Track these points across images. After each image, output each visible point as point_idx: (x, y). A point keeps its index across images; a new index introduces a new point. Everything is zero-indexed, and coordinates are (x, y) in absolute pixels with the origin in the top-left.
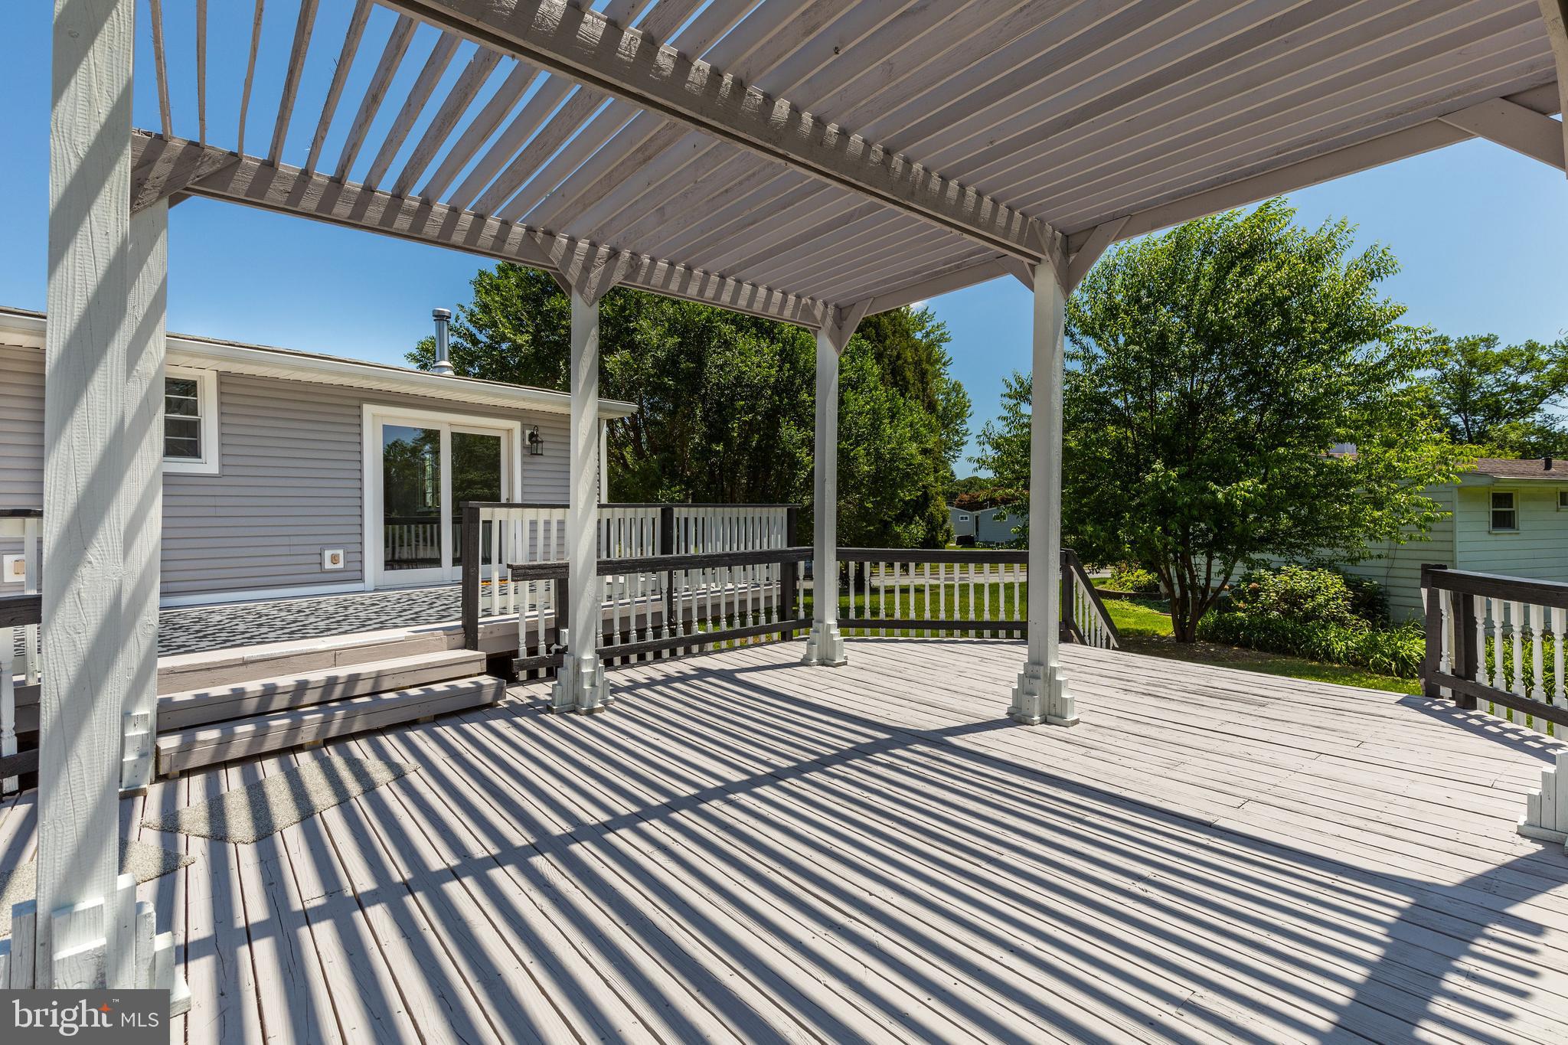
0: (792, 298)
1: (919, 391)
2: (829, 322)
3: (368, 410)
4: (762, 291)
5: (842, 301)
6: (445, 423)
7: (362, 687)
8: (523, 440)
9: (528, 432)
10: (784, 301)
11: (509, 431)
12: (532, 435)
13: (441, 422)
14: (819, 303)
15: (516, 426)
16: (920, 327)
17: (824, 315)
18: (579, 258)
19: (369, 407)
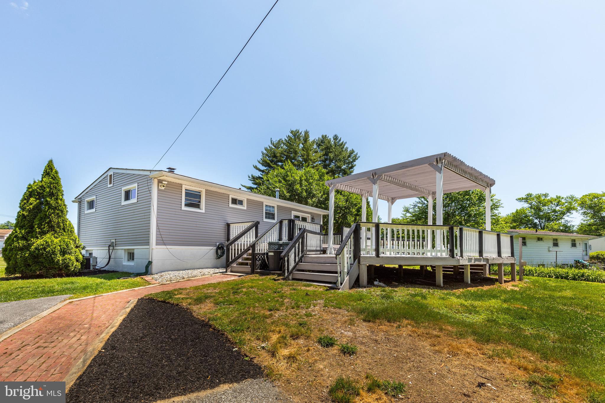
0: (386, 197)
3: (293, 212)
5: (393, 197)
6: (301, 215)
8: (311, 219)
14: (390, 198)
17: (390, 200)
18: (365, 193)
19: (292, 211)
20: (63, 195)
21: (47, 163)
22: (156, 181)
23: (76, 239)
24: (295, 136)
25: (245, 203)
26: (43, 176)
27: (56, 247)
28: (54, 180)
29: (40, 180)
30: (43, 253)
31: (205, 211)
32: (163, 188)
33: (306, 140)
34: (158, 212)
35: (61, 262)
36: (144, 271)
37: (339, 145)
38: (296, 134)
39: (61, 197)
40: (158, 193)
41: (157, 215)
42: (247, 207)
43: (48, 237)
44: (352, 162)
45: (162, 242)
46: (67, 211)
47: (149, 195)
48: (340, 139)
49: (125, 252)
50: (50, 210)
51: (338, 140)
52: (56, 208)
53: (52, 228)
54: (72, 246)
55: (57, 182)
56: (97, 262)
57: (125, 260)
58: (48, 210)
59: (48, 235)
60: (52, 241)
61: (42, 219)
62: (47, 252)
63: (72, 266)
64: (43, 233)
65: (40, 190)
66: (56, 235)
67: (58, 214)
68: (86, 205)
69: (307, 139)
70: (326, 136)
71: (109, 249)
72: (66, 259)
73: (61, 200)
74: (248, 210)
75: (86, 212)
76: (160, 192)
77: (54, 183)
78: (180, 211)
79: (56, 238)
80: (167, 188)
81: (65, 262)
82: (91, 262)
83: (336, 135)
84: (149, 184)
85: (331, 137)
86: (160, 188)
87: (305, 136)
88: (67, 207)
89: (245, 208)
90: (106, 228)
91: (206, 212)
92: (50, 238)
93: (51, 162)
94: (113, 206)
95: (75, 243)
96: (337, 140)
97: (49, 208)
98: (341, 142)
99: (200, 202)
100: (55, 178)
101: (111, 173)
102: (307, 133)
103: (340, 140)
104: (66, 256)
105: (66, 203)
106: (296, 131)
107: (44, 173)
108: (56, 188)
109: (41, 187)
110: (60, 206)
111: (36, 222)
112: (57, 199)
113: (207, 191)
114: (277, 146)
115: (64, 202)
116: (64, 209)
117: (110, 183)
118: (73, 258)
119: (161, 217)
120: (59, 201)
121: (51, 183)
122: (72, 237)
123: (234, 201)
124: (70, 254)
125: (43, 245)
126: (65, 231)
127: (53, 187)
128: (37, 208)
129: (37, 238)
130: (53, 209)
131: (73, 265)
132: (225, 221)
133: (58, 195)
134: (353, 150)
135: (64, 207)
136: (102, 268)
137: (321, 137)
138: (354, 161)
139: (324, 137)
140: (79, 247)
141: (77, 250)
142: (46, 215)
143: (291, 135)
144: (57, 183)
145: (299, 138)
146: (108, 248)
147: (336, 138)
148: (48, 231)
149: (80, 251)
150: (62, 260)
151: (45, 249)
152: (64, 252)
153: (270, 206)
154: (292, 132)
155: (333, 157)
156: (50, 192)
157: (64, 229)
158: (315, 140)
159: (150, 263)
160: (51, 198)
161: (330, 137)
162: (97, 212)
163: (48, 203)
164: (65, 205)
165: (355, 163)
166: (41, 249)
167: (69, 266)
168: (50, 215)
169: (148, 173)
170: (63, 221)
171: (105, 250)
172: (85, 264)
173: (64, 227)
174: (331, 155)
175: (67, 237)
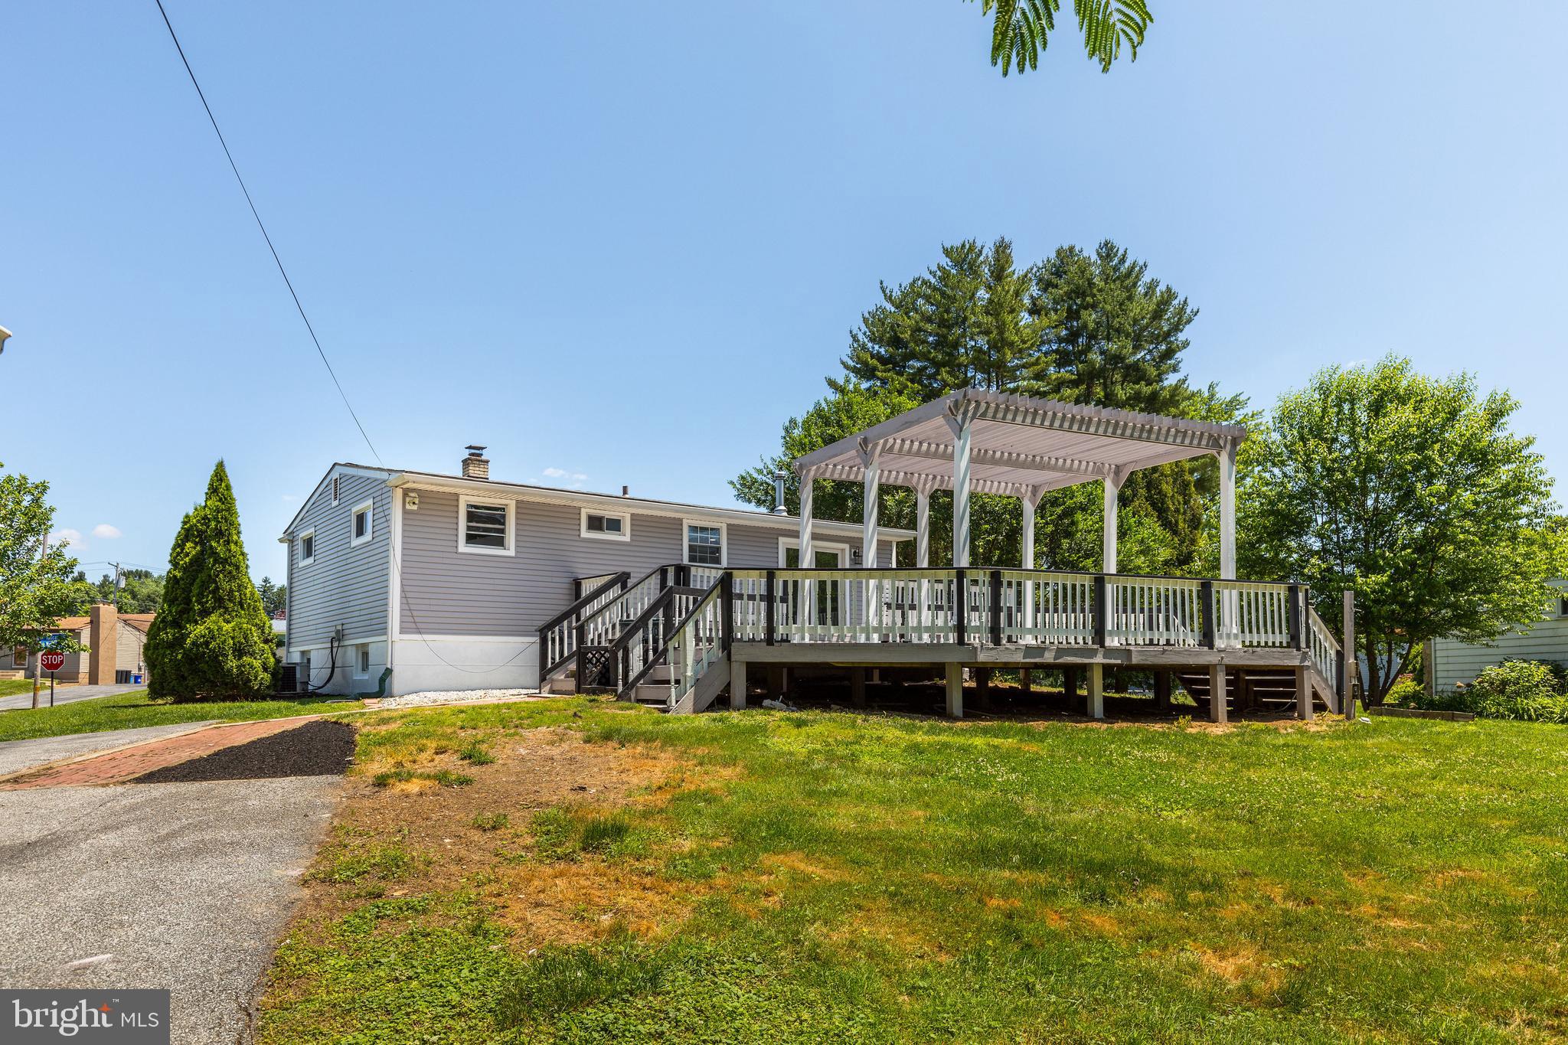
0: (1010, 485)
1: (1179, 503)
2: (1029, 494)
3: (782, 540)
4: (996, 484)
5: (1036, 484)
8: (850, 555)
9: (853, 551)
10: (1007, 486)
11: (843, 550)
12: (855, 552)
14: (1024, 486)
15: (846, 547)
16: (1226, 416)
17: (1026, 492)
18: (922, 481)
19: (780, 538)
20: (239, 533)
21: (214, 468)
22: (399, 492)
23: (264, 623)
24: (958, 264)
25: (627, 526)
26: (208, 497)
27: (225, 640)
28: (223, 503)
29: (203, 504)
30: (204, 653)
31: (517, 552)
32: (415, 507)
33: (999, 272)
34: (403, 561)
35: (235, 670)
36: (376, 689)
37: (1118, 278)
38: (964, 258)
39: (235, 537)
40: (404, 519)
41: (403, 567)
42: (632, 535)
43: (213, 620)
44: (1168, 334)
45: (414, 626)
46: (247, 567)
47: (386, 524)
48: (1124, 256)
49: (357, 650)
50: (217, 566)
51: (1116, 261)
52: (226, 560)
53: (220, 602)
54: (255, 639)
55: (229, 508)
56: (309, 675)
57: (357, 668)
58: (213, 566)
59: (213, 617)
60: (220, 629)
61: (204, 586)
62: (210, 650)
63: (255, 680)
64: (205, 613)
65: (202, 525)
66: (227, 616)
67: (230, 573)
68: (300, 548)
69: (1002, 269)
70: (1071, 249)
71: (332, 647)
72: (244, 666)
73: (236, 543)
74: (634, 544)
75: (301, 564)
76: (407, 516)
77: (223, 510)
78: (455, 556)
79: (228, 622)
80: (422, 506)
81: (243, 672)
82: (298, 675)
83: (1106, 244)
84: (384, 502)
85: (1090, 252)
86: (408, 507)
87: (997, 260)
88: (248, 557)
89: (627, 538)
90: (329, 599)
91: (519, 555)
92: (216, 623)
93: (221, 466)
94: (340, 548)
95: (263, 632)
96: (1111, 261)
97: (216, 561)
98: (1127, 265)
99: (502, 531)
100: (226, 499)
101: (335, 475)
102: (1002, 249)
103: (1123, 260)
104: (245, 658)
105: (245, 550)
106: (963, 246)
107: (209, 489)
108: (226, 520)
109: (203, 519)
110: (234, 556)
111: (195, 590)
112: (228, 542)
113: (519, 505)
114: (905, 304)
115: (241, 547)
116: (240, 562)
117: (336, 498)
118: (257, 664)
119: (409, 570)
120: (233, 546)
121: (218, 511)
122: (257, 621)
123: (595, 523)
124: (252, 655)
125: (204, 637)
126: (242, 608)
127: (222, 518)
128: (198, 562)
129: (196, 622)
130: (221, 563)
131: (256, 678)
132: (566, 575)
133: (229, 534)
134: (1169, 289)
135: (241, 558)
136: (320, 688)
137: (1053, 255)
138: (1176, 328)
139: (1066, 255)
140: (271, 641)
141: (266, 647)
142: (210, 576)
143: (945, 261)
144: (228, 510)
145: (973, 270)
146: (329, 645)
147: (1107, 251)
148: (214, 608)
149: (271, 649)
150: (238, 667)
151: (207, 644)
152: (240, 650)
153: (703, 529)
154: (947, 252)
155: (1097, 323)
156: (216, 528)
157: (241, 604)
158: (1035, 269)
159: (389, 672)
160: (218, 542)
161: (1085, 254)
162: (316, 563)
163: (214, 553)
164: (243, 554)
165: (1182, 336)
166: (201, 645)
167: (250, 681)
168: (217, 576)
169: (384, 476)
170: (239, 586)
171: (323, 651)
172: (280, 676)
173: (241, 599)
174: (1090, 318)
175: (246, 621)
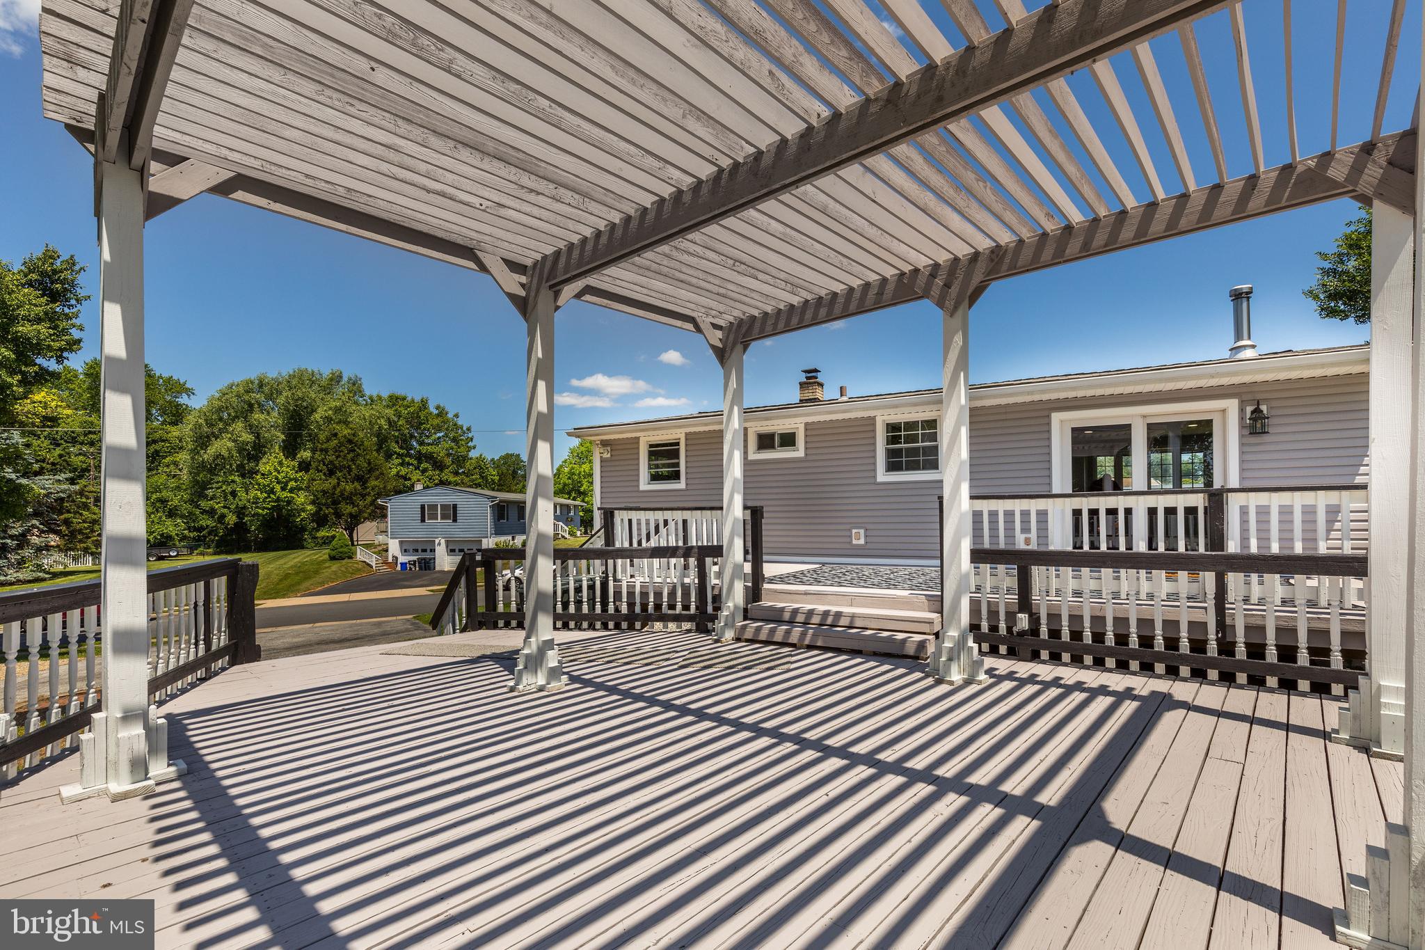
3: (1056, 417)
6: (1136, 415)
7: (844, 621)
8: (1242, 419)
9: (1249, 409)
11: (1224, 411)
12: (1254, 412)
13: (1132, 416)
15: (1232, 405)
22: (597, 445)
25: (800, 438)
31: (687, 484)
32: (608, 456)
40: (602, 467)
42: (806, 449)
74: (809, 458)
76: (604, 464)
78: (638, 494)
80: (614, 453)
86: (604, 456)
89: (801, 453)
91: (689, 487)
99: (678, 465)
113: (689, 437)
123: (766, 441)
